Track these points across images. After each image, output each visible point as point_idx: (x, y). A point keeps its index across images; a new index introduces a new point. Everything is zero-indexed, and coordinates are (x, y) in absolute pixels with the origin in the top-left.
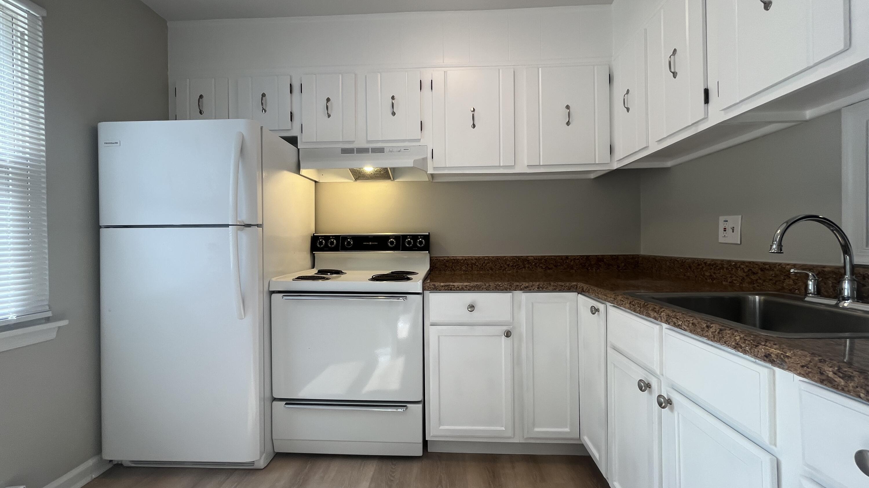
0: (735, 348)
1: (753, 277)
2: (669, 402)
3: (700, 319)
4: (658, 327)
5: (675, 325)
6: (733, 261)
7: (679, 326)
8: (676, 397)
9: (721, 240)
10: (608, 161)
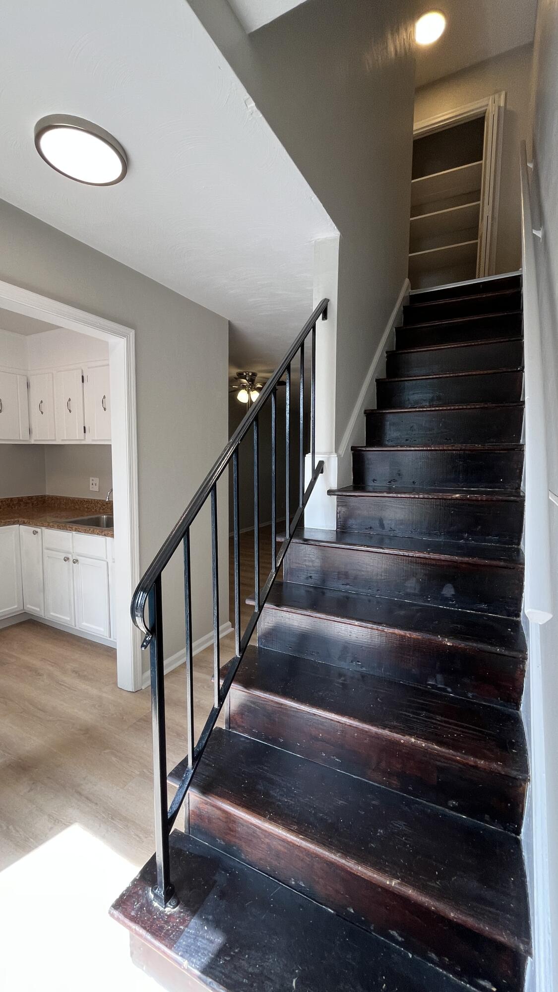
0: (97, 534)
1: (104, 507)
2: (77, 561)
3: (87, 528)
4: (71, 534)
5: (79, 531)
6: (97, 500)
7: (80, 532)
8: (79, 558)
9: (91, 489)
10: (28, 438)
